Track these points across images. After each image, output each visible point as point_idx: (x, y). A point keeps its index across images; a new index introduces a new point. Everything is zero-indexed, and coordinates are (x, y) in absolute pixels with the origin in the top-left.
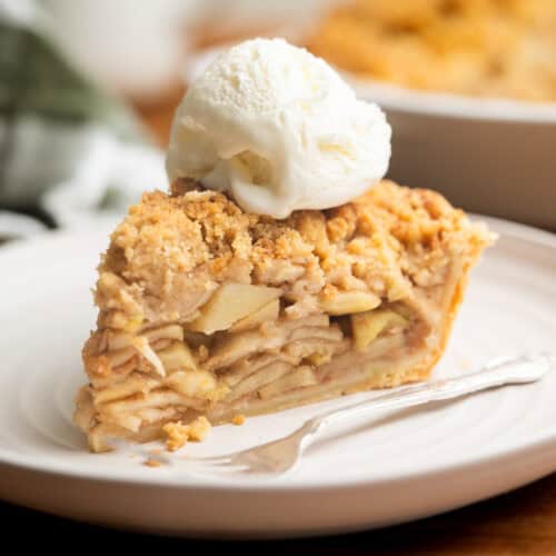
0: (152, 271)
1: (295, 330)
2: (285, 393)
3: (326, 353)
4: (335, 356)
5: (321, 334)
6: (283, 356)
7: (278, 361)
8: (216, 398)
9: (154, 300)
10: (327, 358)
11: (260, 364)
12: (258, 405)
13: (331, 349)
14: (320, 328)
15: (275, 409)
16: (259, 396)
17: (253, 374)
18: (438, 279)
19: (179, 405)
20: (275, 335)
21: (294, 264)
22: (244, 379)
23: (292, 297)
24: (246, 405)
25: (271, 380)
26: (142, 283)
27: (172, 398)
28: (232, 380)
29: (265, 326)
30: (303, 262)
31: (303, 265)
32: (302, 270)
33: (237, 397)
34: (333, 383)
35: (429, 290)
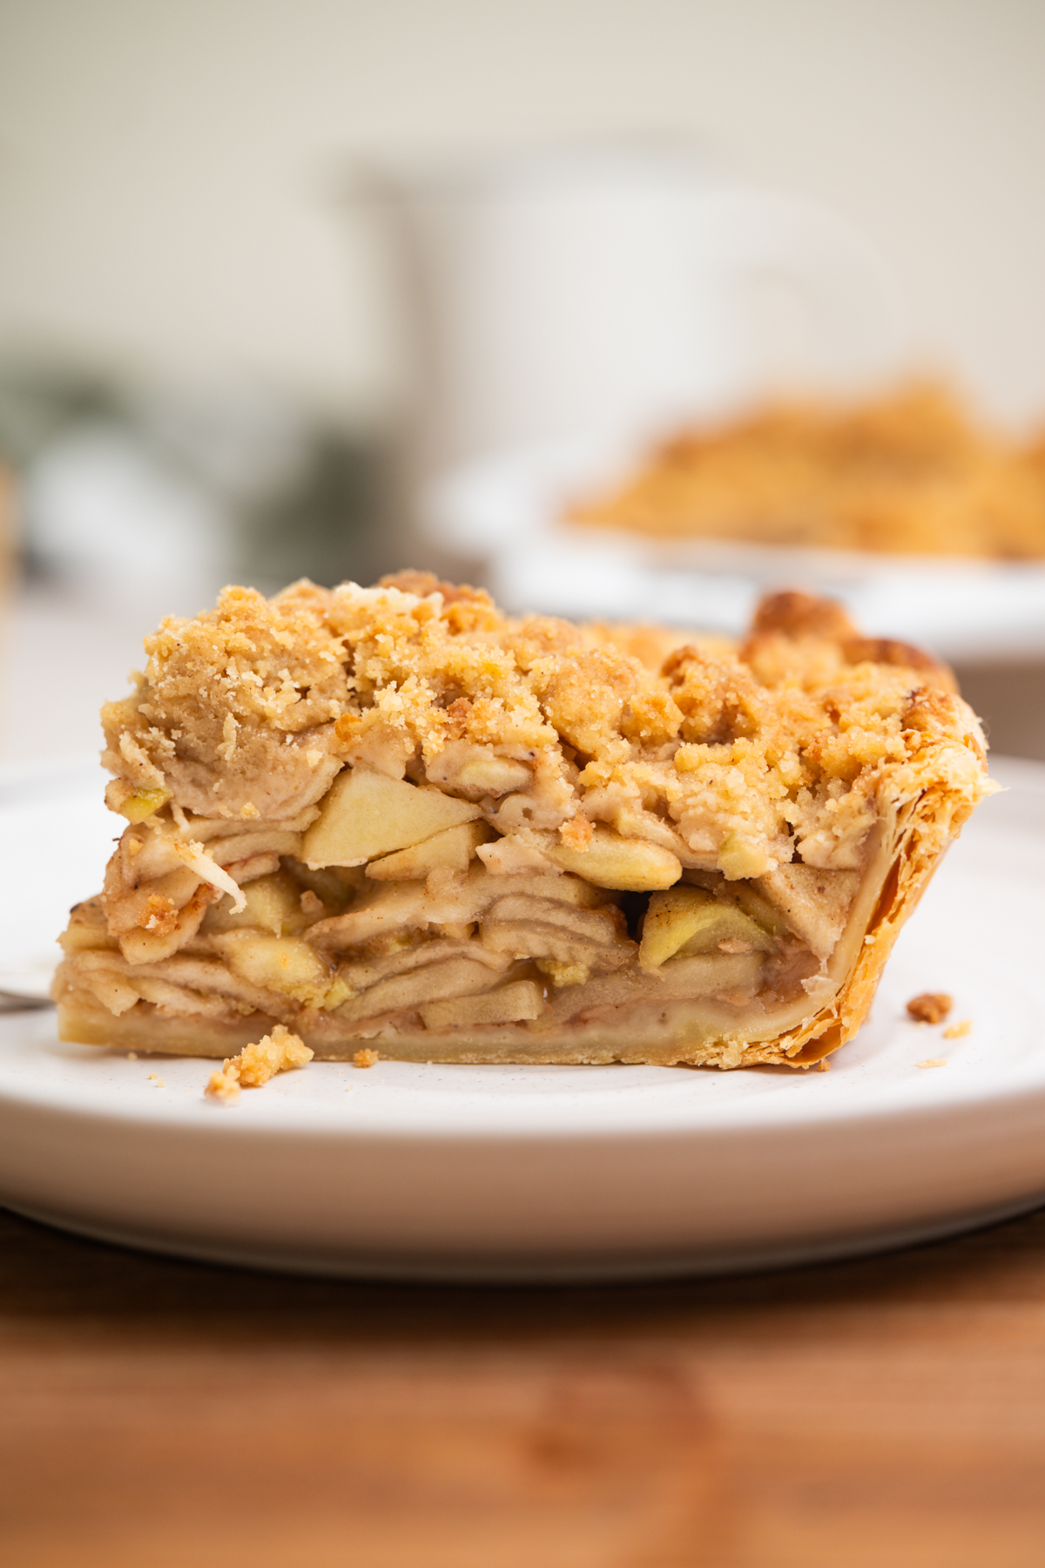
0: (196, 711)
1: (502, 897)
2: (478, 1026)
3: (573, 961)
4: (596, 973)
5: (559, 918)
6: (474, 949)
7: (464, 956)
8: (318, 1002)
9: (202, 773)
10: (578, 973)
11: (423, 955)
12: (417, 1040)
13: (587, 957)
14: (558, 904)
15: (452, 1056)
16: (420, 1023)
17: (407, 972)
18: (846, 857)
19: (238, 998)
20: (455, 899)
21: (502, 757)
22: (388, 978)
23: (500, 826)
24: (389, 1033)
25: (445, 992)
26: (176, 734)
27: (219, 978)
28: (359, 976)
29: (435, 877)
30: (525, 756)
31: (524, 763)
32: (520, 774)
33: (368, 1012)
34: (593, 1033)
35: (822, 877)
